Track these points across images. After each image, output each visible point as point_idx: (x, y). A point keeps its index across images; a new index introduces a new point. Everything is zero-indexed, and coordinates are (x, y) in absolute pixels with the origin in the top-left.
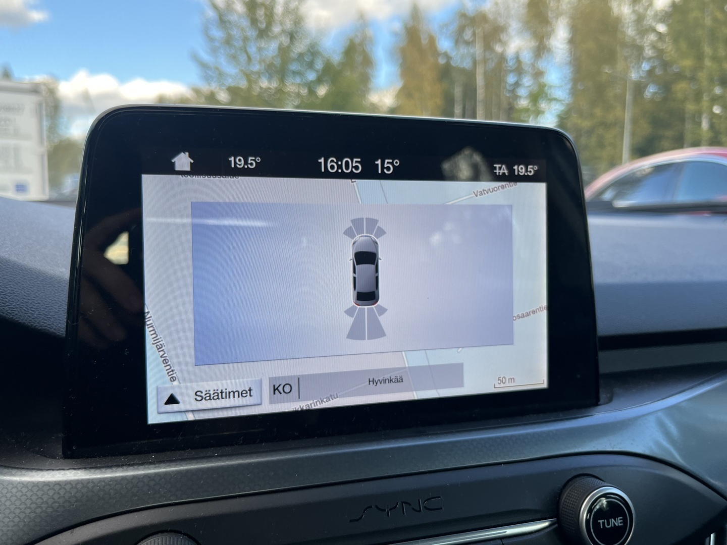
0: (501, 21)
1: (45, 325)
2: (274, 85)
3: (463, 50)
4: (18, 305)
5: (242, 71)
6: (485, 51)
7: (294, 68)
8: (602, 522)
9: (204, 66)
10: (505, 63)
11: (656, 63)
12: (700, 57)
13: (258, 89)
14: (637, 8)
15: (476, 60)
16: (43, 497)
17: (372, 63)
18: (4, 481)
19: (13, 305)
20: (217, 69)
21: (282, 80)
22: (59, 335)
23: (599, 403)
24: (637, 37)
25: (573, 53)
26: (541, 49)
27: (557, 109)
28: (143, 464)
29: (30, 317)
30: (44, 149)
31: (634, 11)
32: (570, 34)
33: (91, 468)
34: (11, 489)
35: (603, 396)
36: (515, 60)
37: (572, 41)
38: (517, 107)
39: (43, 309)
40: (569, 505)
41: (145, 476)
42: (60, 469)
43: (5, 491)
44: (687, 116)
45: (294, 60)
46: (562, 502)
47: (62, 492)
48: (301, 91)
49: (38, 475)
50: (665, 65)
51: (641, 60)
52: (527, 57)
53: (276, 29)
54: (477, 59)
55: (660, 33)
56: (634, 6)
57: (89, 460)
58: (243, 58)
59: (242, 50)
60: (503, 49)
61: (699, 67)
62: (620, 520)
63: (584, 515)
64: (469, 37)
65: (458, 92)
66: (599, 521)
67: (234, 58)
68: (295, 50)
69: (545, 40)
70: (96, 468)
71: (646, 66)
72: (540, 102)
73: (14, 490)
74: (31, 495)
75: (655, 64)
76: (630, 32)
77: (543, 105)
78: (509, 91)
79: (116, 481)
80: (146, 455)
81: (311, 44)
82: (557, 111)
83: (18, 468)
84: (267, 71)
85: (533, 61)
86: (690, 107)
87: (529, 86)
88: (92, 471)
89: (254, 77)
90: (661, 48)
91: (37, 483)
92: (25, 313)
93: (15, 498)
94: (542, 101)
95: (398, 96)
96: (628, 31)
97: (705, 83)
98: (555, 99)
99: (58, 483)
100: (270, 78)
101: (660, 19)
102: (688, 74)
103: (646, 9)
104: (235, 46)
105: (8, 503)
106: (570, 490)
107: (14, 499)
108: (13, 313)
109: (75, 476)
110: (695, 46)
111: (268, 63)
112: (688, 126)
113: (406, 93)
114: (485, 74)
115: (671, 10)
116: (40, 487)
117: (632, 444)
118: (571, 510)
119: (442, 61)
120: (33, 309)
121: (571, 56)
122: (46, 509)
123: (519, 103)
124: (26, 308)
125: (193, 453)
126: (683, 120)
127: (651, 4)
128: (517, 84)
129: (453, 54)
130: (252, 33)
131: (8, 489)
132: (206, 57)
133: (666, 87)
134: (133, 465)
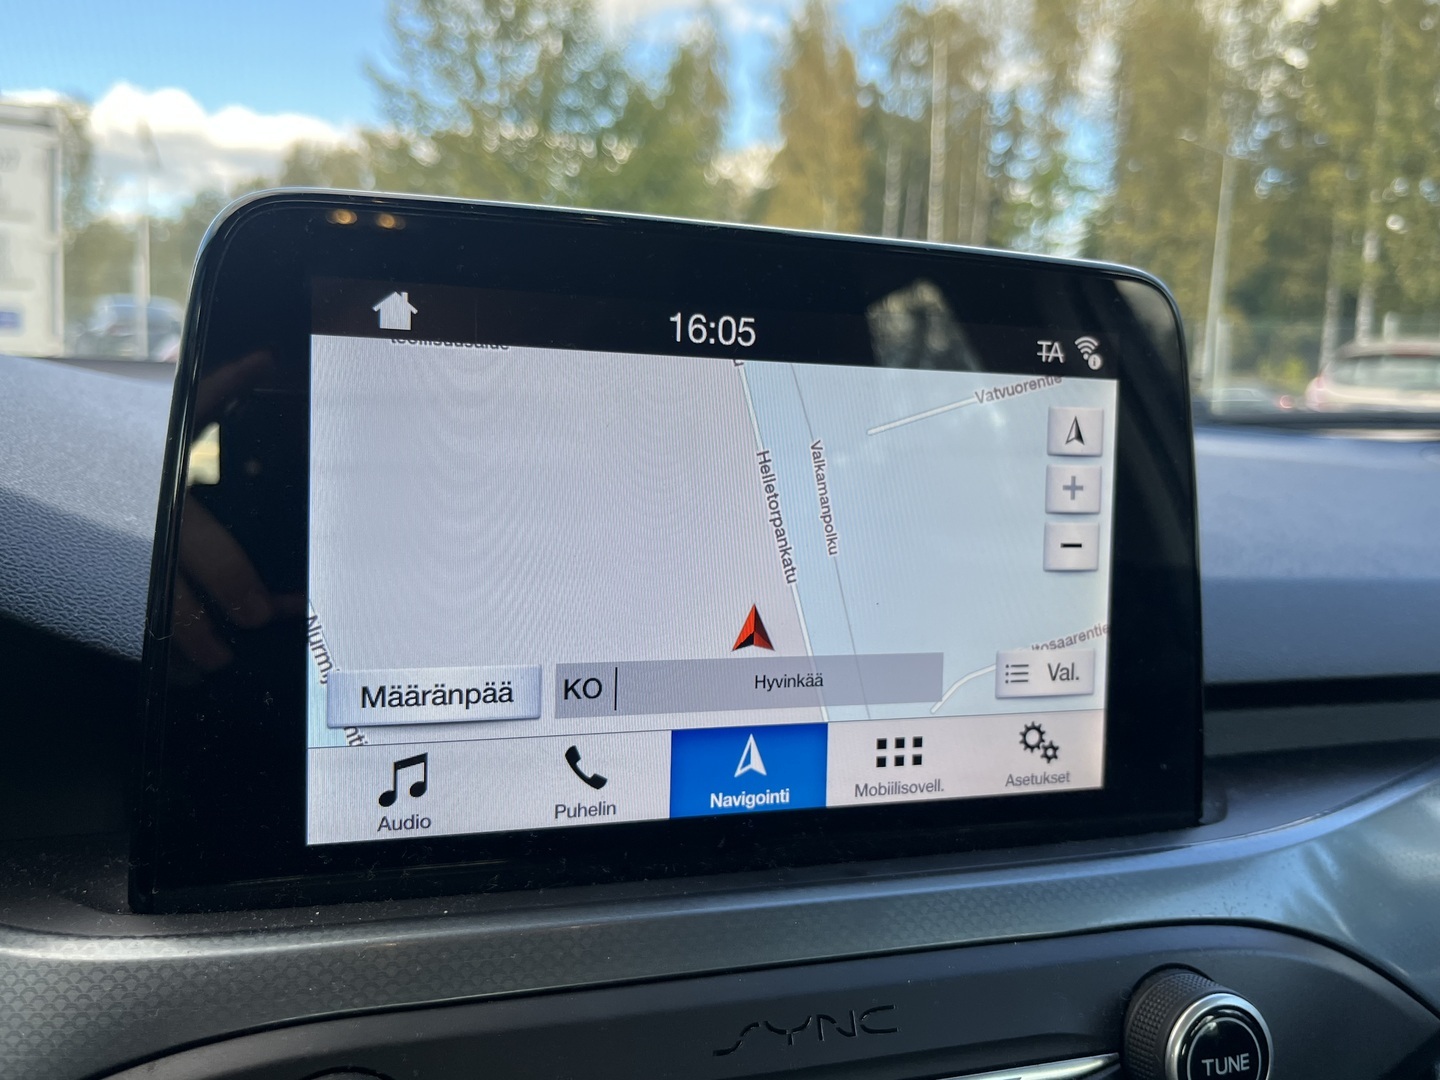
0: (985, 29)
1: (96, 633)
2: (530, 132)
3: (907, 81)
4: (40, 591)
5: (464, 102)
6: (950, 85)
7: (570, 101)
8: (1211, 1064)
9: (388, 89)
10: (989, 112)
11: (1282, 126)
12: (1368, 118)
13: (496, 142)
14: (1251, 15)
15: (931, 104)
16: (90, 994)
17: (725, 99)
18: (9, 958)
19: (31, 590)
20: (414, 95)
21: (545, 124)
22: (123, 656)
23: (1202, 820)
24: (1247, 74)
25: (1121, 99)
26: (1060, 88)
27: (1085, 208)
28: (297, 929)
29: (65, 617)
30: (57, 242)
31: (1245, 22)
32: (1117, 61)
33: (189, 936)
34: (25, 976)
35: (1209, 806)
36: (1007, 107)
37: (1121, 76)
38: (1007, 200)
39: (92, 601)
40: (1144, 1026)
41: (303, 954)
42: (125, 937)
43: (11, 979)
44: (1336, 233)
45: (569, 85)
46: (1131, 1019)
47: (130, 985)
48: (584, 149)
49: (79, 948)
50: (1300, 131)
51: (1254, 119)
52: (1031, 104)
53: (537, 22)
54: (933, 101)
55: (1293, 67)
56: (1244, 13)
57: (186, 918)
58: (468, 77)
59: (466, 60)
60: (984, 84)
61: (1365, 138)
62: (1245, 1059)
63: (1175, 1048)
64: (920, 55)
65: (893, 165)
66: (1203, 1061)
67: (450, 74)
68: (574, 65)
69: (1068, 71)
70: (201, 935)
71: (1261, 132)
72: (1054, 192)
73: (31, 979)
74: (67, 990)
75: (1280, 129)
76: (1236, 60)
77: (1060, 199)
78: (994, 168)
79: (242, 964)
80: (301, 909)
81: (605, 54)
82: (1085, 211)
83: (38, 932)
84: (515, 106)
85: (1042, 109)
86: (1344, 216)
87: (1033, 161)
88: (193, 942)
89: (488, 115)
90: (1293, 96)
91: (79, 965)
92: (56, 609)
93: (32, 995)
94: (1058, 190)
95: (774, 167)
96: (1230, 61)
97: (1374, 169)
98: (1082, 189)
99: (122, 967)
100: (521, 119)
101: (1295, 40)
102: (1342, 149)
103: (1268, 20)
104: (451, 52)
105: (17, 1005)
106: (1147, 998)
107: (30, 995)
108: (31, 607)
109: (158, 952)
110: (1361, 96)
111: (517, 89)
112: (1338, 254)
113: (789, 161)
114: (948, 130)
115: (1316, 21)
116: (86, 973)
117: (1265, 905)
118: (1149, 1038)
119: (864, 102)
120: (71, 601)
121: (1117, 104)
122: (97, 1018)
123: (1011, 191)
124: (57, 597)
125: (399, 907)
126: (1327, 240)
127: (1277, 9)
128: (1009, 155)
129: (886, 88)
130: (487, 28)
131: (17, 976)
132: (393, 71)
133: (1299, 173)
134: (277, 931)
